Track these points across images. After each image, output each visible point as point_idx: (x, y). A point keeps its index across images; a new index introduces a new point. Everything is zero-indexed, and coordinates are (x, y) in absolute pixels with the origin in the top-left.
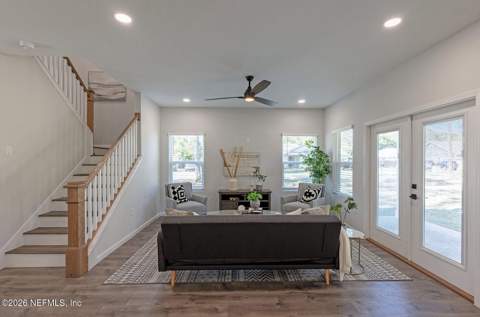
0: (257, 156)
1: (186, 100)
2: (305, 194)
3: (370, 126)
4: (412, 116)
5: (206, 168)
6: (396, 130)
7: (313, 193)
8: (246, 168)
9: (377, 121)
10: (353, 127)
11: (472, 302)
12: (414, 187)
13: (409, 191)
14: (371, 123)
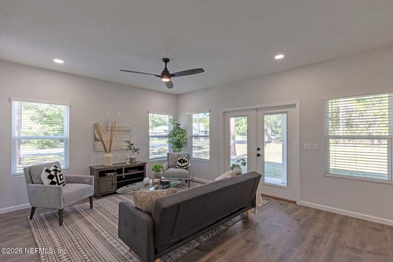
0: (129, 131)
1: (59, 61)
2: (180, 161)
3: (224, 112)
4: (256, 109)
5: (72, 144)
6: (245, 116)
7: (186, 160)
8: (120, 142)
9: (229, 110)
10: (210, 112)
11: (296, 203)
12: (259, 149)
13: (256, 152)
14: (225, 110)
